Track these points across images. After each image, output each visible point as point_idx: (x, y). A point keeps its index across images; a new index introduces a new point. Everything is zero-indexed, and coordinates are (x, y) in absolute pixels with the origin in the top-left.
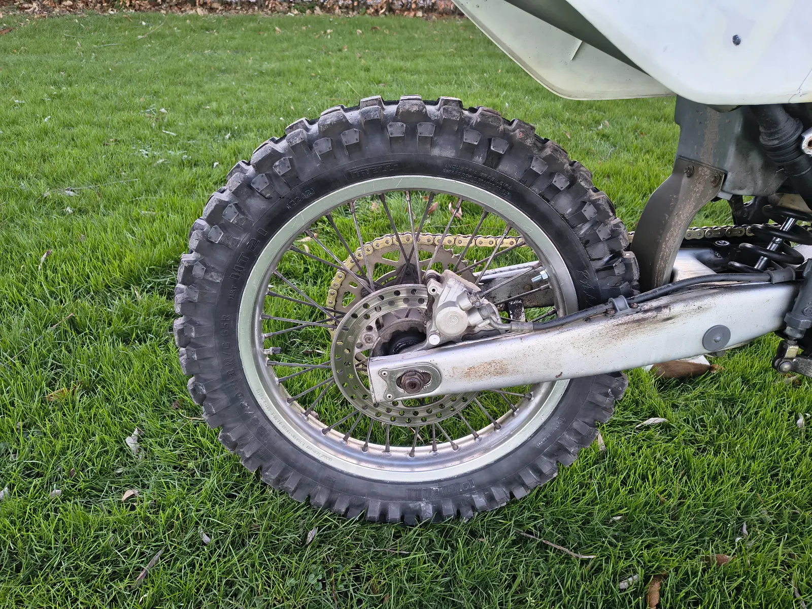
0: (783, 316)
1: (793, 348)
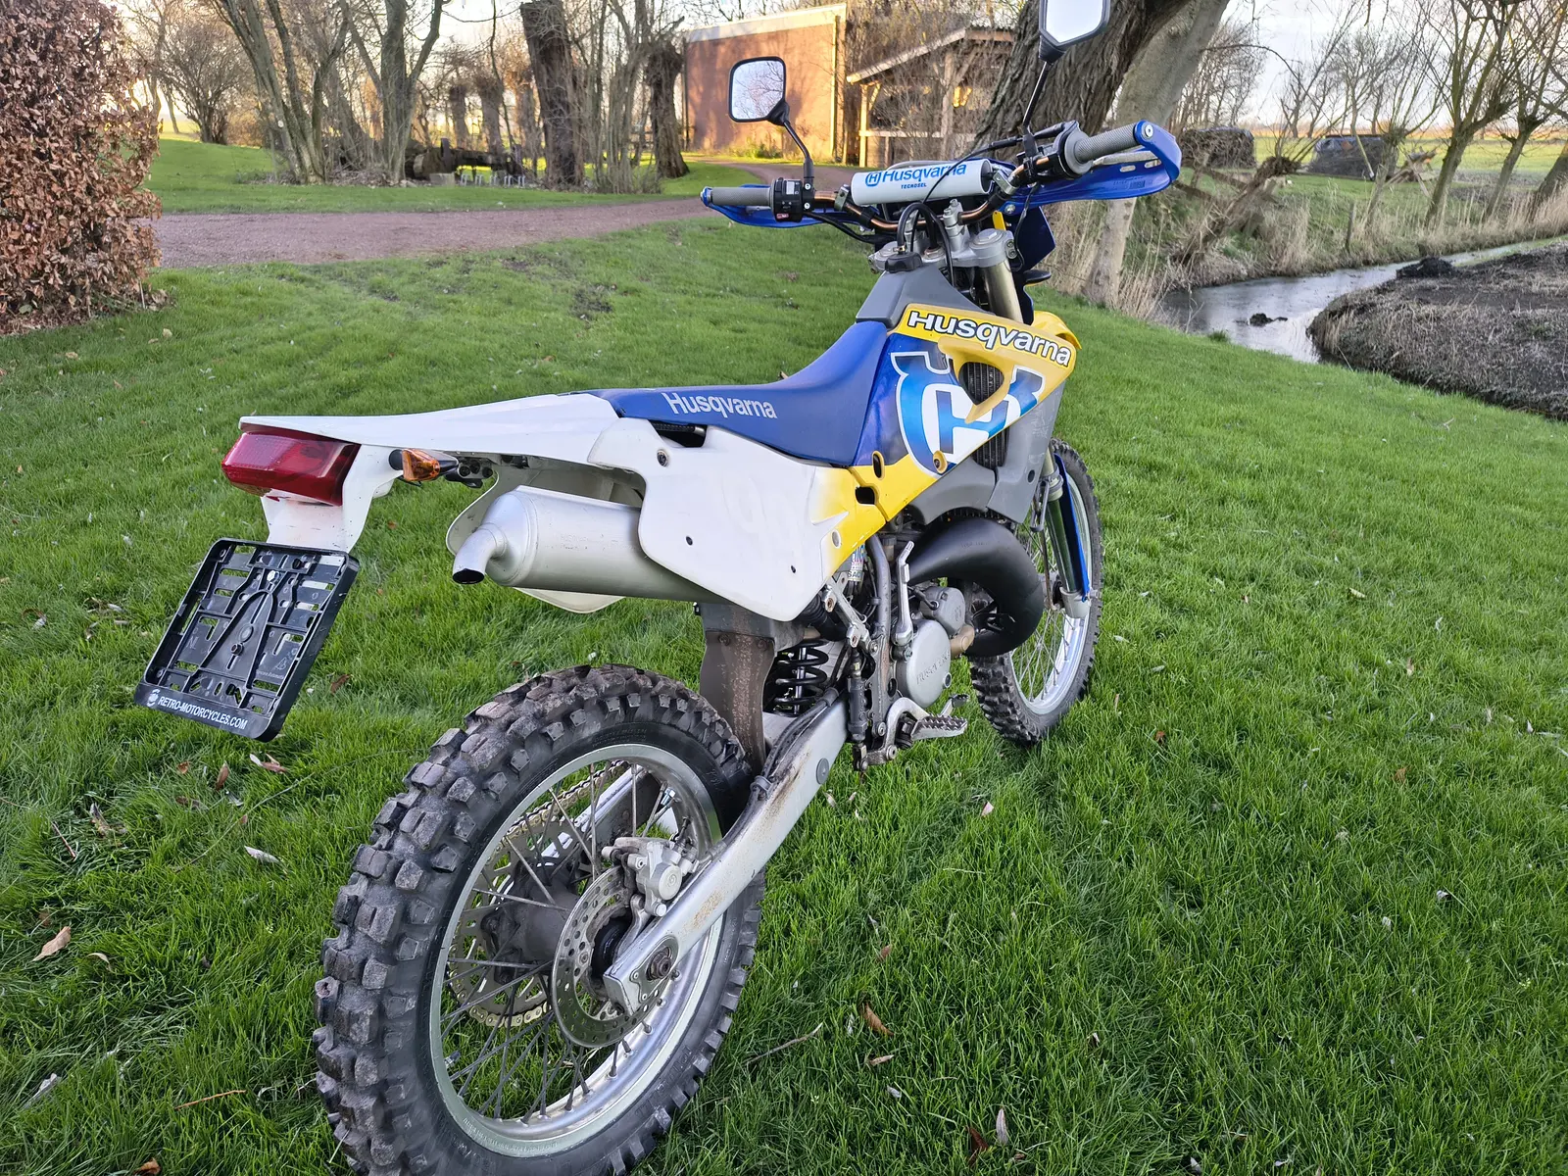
0: (846, 727)
1: (864, 749)
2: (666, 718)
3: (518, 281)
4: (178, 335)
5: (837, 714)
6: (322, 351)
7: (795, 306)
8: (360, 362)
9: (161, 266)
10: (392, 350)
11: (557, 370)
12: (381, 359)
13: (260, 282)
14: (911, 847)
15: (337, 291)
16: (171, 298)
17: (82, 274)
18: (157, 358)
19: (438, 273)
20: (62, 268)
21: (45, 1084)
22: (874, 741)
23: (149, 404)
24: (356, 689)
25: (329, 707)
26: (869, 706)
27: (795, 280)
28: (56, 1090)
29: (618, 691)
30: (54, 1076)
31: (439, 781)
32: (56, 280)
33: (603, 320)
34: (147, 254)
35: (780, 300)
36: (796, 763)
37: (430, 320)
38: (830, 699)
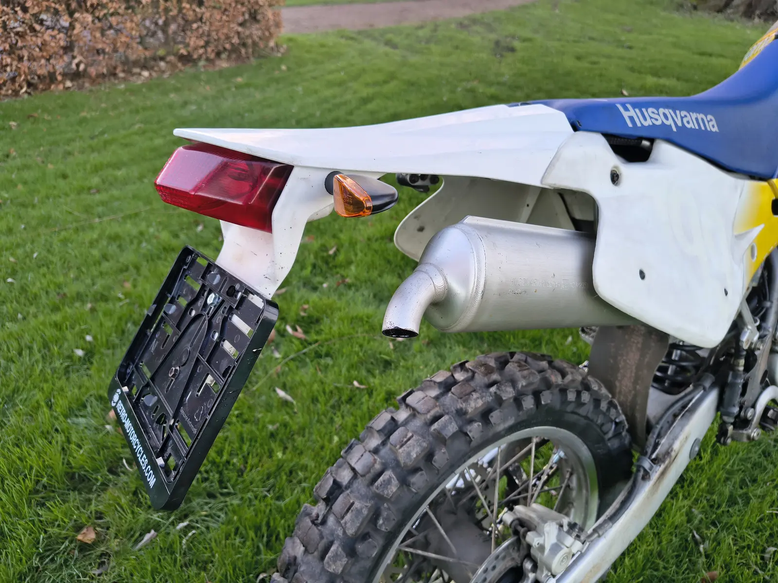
0: (718, 410)
1: (731, 428)
2: (570, 408)
3: (463, 35)
4: (289, 69)
5: (712, 398)
6: (356, 78)
7: (630, 48)
8: (376, 84)
9: (285, 32)
10: (392, 77)
11: (481, 89)
12: (385, 82)
13: (331, 41)
14: (728, 472)
15: (368, 44)
16: (289, 49)
17: (247, 37)
18: (277, 81)
19: (421, 33)
20: (238, 33)
21: (147, 537)
22: (742, 423)
23: (270, 106)
24: (349, 286)
25: (334, 297)
26: (743, 394)
27: (630, 31)
28: (152, 541)
29: (532, 387)
30: (153, 532)
31: (369, 472)
32: (235, 40)
33: (510, 57)
34: (278, 25)
35: (620, 44)
36: (676, 446)
37: (414, 59)
38: (707, 384)
